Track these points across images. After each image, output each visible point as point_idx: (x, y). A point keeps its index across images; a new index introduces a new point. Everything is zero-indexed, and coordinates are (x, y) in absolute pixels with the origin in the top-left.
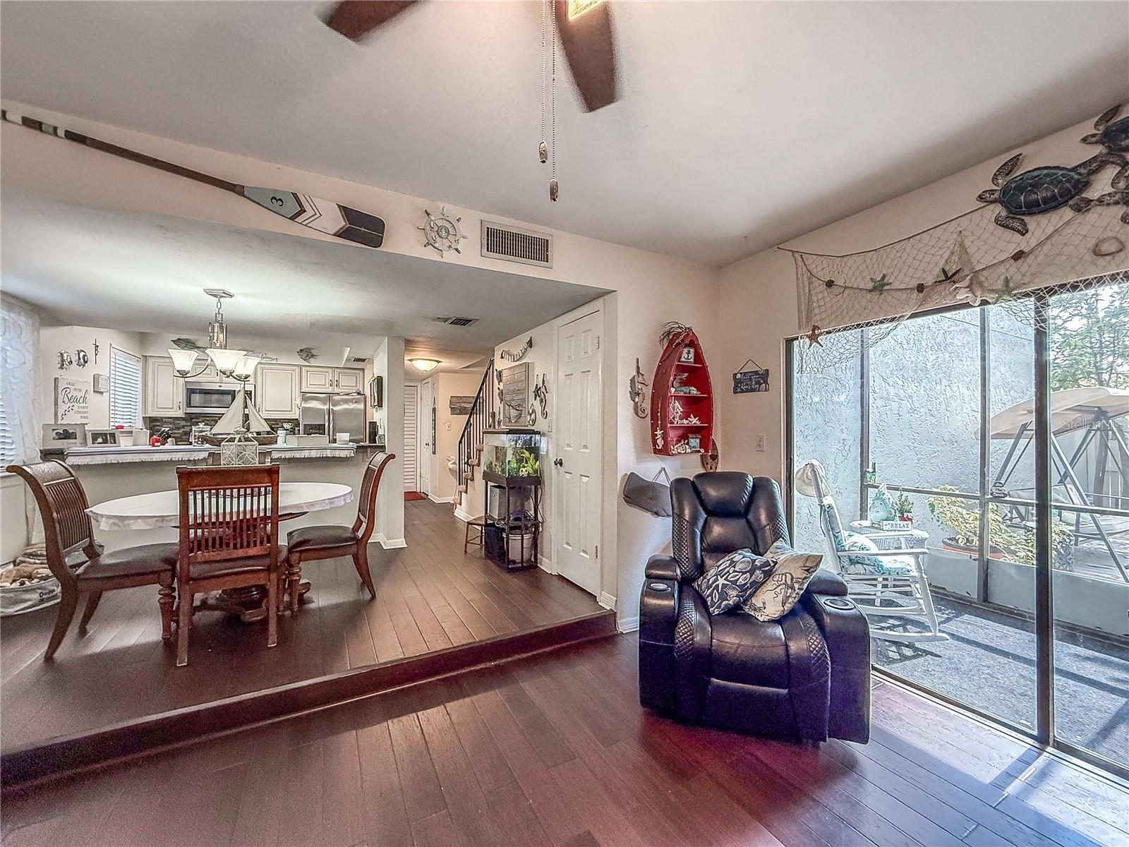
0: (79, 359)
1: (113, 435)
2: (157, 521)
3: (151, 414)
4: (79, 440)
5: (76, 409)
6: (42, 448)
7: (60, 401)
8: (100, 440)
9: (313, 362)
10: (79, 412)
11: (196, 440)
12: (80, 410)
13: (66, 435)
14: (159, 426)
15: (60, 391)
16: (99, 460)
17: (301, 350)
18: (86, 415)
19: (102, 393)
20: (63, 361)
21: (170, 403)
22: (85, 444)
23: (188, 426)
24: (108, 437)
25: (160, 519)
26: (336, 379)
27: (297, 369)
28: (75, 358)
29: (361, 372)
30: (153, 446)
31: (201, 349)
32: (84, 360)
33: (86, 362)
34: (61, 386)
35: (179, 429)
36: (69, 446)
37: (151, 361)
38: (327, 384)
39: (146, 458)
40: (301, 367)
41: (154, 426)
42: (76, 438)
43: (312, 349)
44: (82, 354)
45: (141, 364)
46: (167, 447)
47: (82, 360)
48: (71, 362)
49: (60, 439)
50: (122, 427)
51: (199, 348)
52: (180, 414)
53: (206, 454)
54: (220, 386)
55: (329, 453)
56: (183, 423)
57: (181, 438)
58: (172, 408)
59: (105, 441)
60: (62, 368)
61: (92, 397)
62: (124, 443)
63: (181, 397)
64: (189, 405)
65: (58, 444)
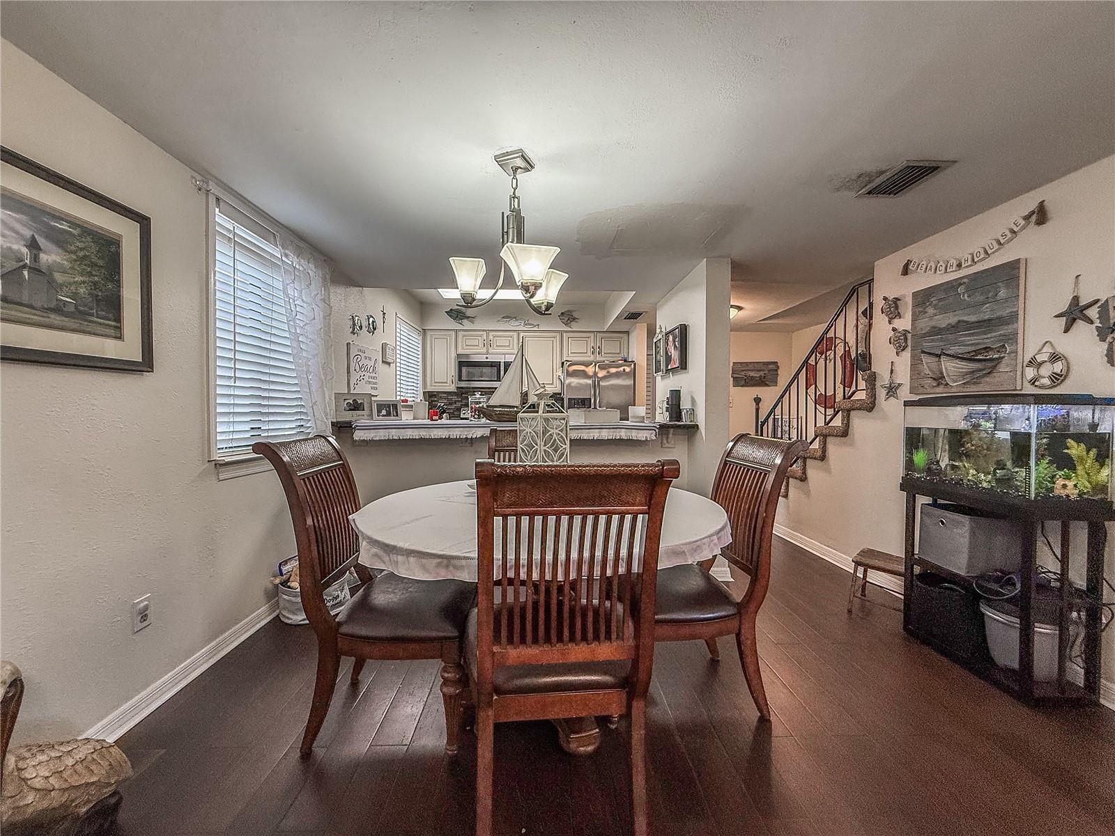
0: (369, 324)
1: (395, 406)
2: (439, 565)
3: (429, 389)
4: (366, 412)
5: (366, 378)
6: (335, 420)
7: (352, 369)
8: (384, 412)
9: (575, 326)
10: (370, 383)
11: (473, 414)
12: (370, 380)
13: (356, 407)
14: (436, 401)
15: (352, 359)
16: (381, 435)
17: (562, 313)
18: (375, 386)
19: (389, 364)
20: (354, 325)
21: (444, 377)
22: (371, 416)
23: (459, 401)
24: (391, 409)
25: (445, 561)
26: (598, 345)
27: (558, 335)
28: (365, 324)
29: (625, 336)
30: (432, 420)
31: (470, 319)
32: (373, 326)
33: (375, 329)
34: (353, 352)
35: (451, 404)
36: (358, 418)
37: (429, 334)
38: (588, 352)
39: (424, 434)
40: (561, 332)
41: (432, 401)
42: (364, 410)
43: (574, 311)
44: (371, 320)
45: (421, 337)
46: (444, 421)
47: (371, 326)
48: (361, 327)
49: (350, 410)
50: (407, 401)
51: (469, 317)
52: (452, 388)
53: (487, 432)
54: (487, 358)
55: (623, 434)
56: (455, 398)
57: (453, 413)
58: (447, 383)
59: (388, 414)
60: (353, 333)
61: (381, 367)
62: (406, 417)
63: (453, 370)
64: (460, 379)
65: (347, 416)
